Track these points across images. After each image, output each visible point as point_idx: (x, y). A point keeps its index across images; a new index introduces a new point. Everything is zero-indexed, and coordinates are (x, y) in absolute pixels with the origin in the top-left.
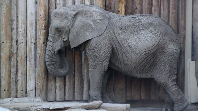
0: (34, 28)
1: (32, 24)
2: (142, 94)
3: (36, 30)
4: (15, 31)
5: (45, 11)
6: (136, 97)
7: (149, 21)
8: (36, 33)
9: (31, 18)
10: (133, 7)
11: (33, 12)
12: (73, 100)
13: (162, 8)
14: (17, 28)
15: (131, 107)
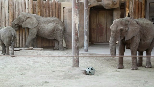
0: (8, 22)
1: (7, 20)
2: (47, 45)
3: (9, 22)
4: (1, 23)
5: (12, 16)
6: (45, 46)
7: (53, 19)
8: (9, 24)
9: (7, 18)
10: (43, 14)
11: (8, 16)
12: (23, 47)
13: (53, 15)
14: (2, 22)
15: (43, 49)
